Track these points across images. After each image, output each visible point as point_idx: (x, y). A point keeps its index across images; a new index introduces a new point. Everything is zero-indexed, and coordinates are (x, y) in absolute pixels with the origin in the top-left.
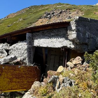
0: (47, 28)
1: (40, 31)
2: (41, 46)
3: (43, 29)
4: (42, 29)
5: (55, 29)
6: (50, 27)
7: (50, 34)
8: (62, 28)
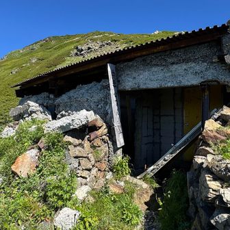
0: (155, 51)
1: (136, 58)
2: (143, 87)
3: (144, 53)
4: (139, 54)
5: (176, 49)
6: (161, 48)
7: (166, 61)
8: (195, 45)
